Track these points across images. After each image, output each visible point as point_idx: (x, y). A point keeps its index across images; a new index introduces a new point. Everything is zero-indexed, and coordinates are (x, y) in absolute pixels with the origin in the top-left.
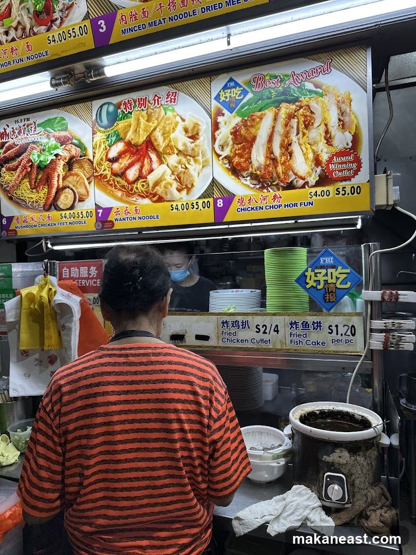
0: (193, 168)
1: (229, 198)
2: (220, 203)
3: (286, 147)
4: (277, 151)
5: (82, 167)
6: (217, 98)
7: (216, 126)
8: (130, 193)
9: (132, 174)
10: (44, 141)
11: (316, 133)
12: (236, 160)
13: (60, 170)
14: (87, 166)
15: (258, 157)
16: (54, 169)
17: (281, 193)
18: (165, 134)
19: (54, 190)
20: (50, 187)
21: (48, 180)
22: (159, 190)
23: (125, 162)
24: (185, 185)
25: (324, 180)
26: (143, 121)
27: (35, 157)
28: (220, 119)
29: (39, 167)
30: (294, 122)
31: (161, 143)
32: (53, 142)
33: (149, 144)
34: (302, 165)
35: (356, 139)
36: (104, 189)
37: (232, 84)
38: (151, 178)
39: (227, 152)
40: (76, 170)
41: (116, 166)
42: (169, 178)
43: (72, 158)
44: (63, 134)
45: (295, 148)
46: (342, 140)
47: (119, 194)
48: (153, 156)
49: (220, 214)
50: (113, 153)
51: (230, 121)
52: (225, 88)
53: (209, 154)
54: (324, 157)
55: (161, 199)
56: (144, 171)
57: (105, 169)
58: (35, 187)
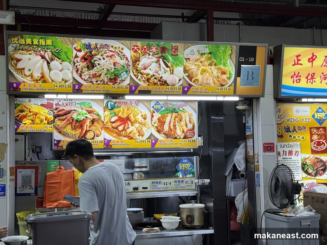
0: (144, 129)
1: (157, 140)
2: (153, 141)
3: (175, 126)
4: (172, 127)
5: (98, 123)
6: (153, 107)
7: (152, 116)
8: (119, 135)
9: (121, 128)
10: (80, 110)
11: (183, 123)
12: (159, 128)
13: (88, 123)
14: (101, 123)
15: (166, 128)
16: (85, 123)
17: (173, 140)
18: (134, 116)
19: (84, 131)
20: (82, 129)
21: (81, 127)
22: (131, 135)
23: (118, 123)
24: (141, 134)
25: (185, 137)
26: (126, 110)
27: (75, 116)
28: (154, 114)
29: (77, 121)
30: (177, 119)
31: (132, 119)
32: (84, 112)
33: (128, 119)
34: (179, 132)
35: (194, 126)
36: (109, 133)
37: (158, 104)
38: (128, 131)
39: (156, 125)
40: (95, 124)
41: (114, 125)
42: (135, 131)
43: (94, 119)
44: (90, 109)
45: (177, 127)
46: (190, 126)
47: (115, 135)
48: (129, 123)
49: (153, 145)
50: (113, 120)
51: (157, 115)
52: (156, 104)
53: (150, 125)
54: (185, 131)
55: (132, 138)
56: (126, 128)
57: (109, 125)
58: (74, 128)
